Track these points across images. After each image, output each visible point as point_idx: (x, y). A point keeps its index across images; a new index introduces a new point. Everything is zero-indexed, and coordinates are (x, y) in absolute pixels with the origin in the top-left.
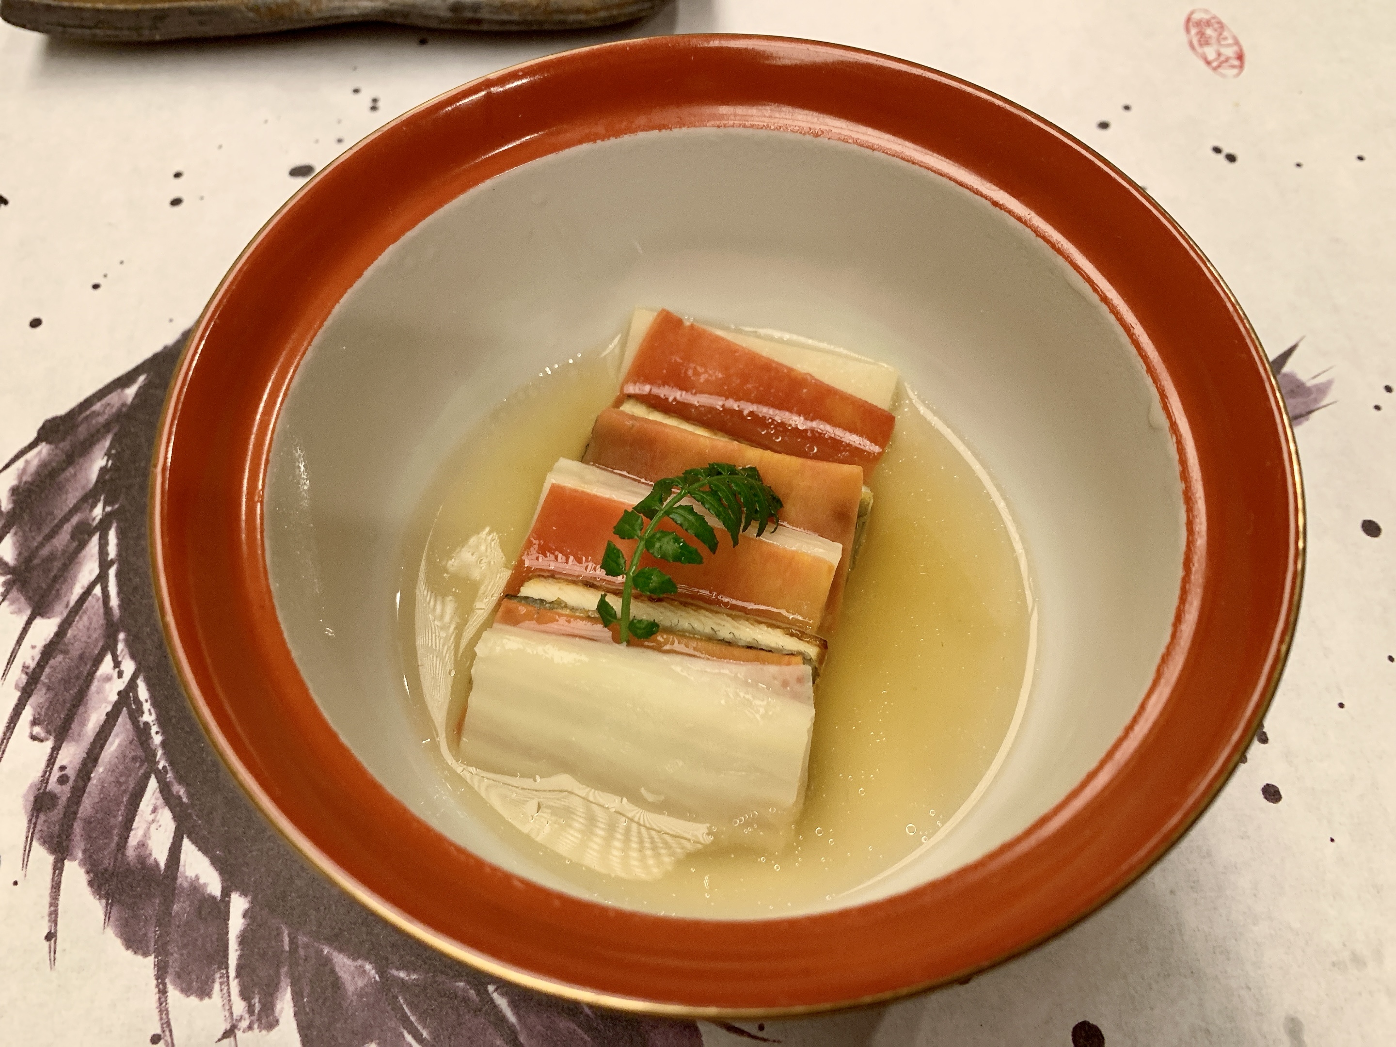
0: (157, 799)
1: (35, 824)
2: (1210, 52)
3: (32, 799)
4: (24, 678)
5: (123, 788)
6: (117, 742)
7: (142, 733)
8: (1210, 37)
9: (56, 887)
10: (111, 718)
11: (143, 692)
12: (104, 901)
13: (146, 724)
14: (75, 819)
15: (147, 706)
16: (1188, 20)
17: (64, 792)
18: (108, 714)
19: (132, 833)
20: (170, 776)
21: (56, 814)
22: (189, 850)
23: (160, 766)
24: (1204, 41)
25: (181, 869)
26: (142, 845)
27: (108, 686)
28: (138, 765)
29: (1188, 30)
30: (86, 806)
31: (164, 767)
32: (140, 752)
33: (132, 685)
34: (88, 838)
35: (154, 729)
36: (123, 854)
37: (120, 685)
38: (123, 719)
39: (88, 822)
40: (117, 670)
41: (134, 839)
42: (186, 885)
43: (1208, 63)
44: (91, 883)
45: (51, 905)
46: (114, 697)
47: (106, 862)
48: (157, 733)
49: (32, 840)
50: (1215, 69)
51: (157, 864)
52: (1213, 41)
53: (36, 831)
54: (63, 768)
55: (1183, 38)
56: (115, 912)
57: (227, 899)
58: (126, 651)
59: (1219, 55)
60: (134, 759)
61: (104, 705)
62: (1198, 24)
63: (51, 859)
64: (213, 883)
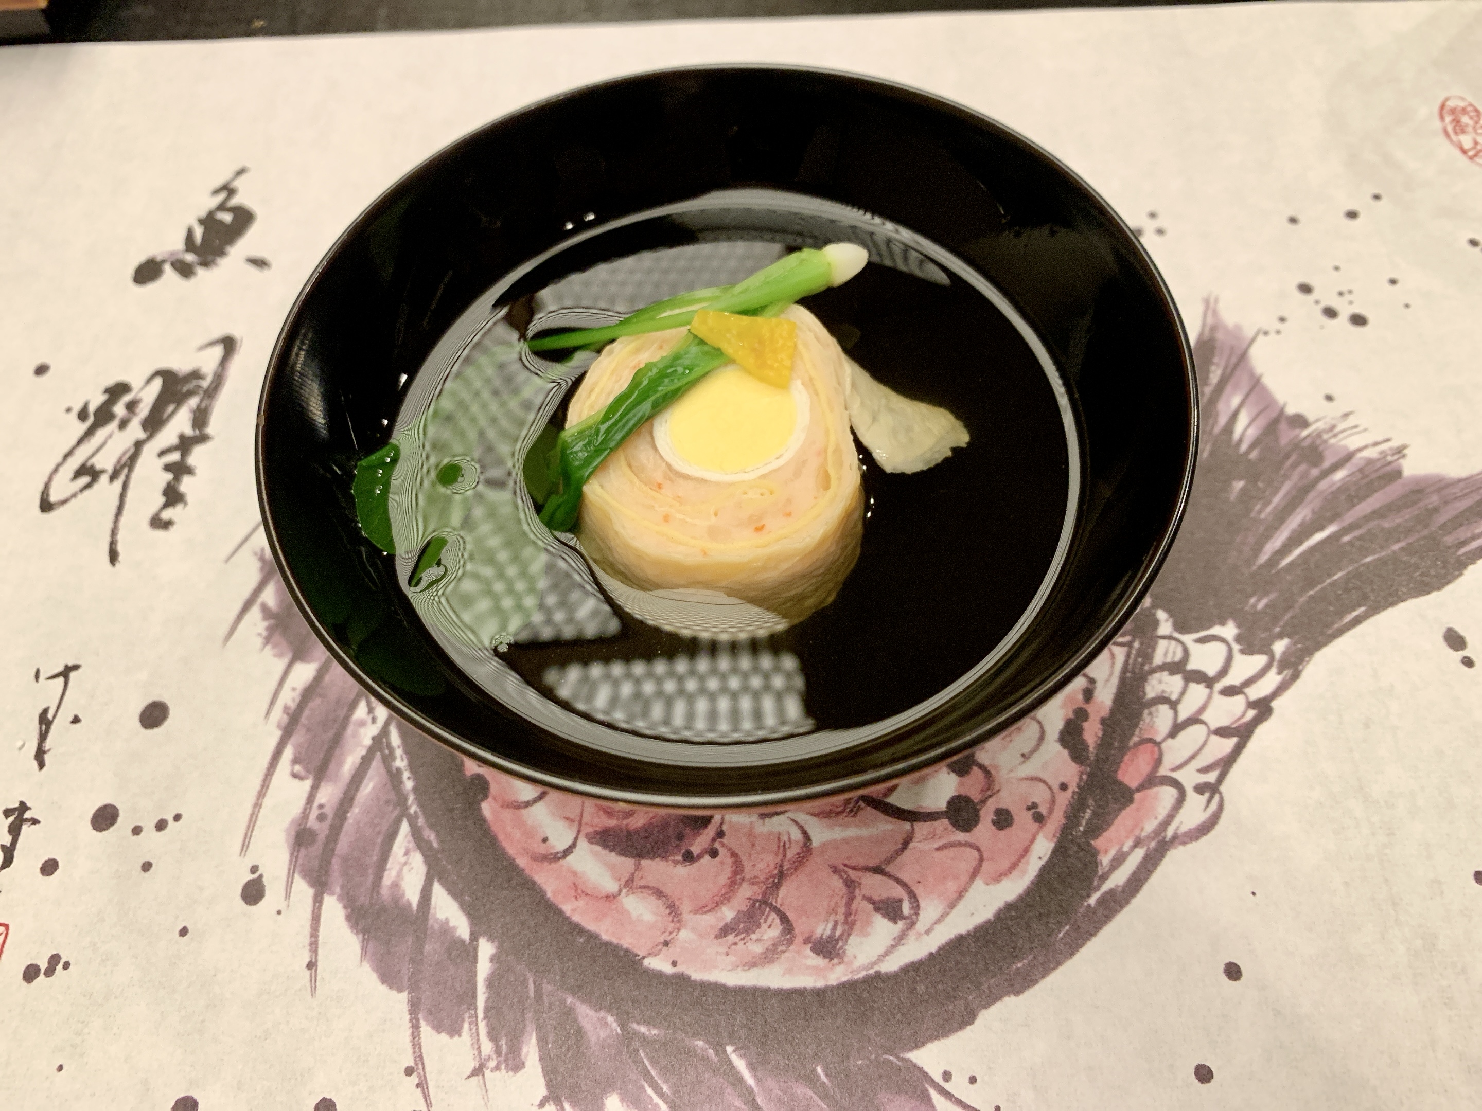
0: (409, 842)
1: (297, 857)
2: (1466, 141)
3: (293, 833)
4: (285, 719)
5: (378, 829)
6: (371, 785)
7: (395, 777)
8: (1467, 125)
9: (316, 918)
10: (366, 761)
11: (395, 738)
12: (361, 936)
13: (399, 770)
14: (333, 856)
15: (399, 752)
16: (1443, 107)
17: (322, 830)
18: (363, 758)
19: (386, 873)
20: (421, 821)
21: (317, 849)
22: (439, 893)
23: (412, 811)
24: (1460, 128)
25: (432, 911)
26: (396, 885)
27: (362, 731)
28: (391, 808)
29: (1442, 118)
30: (343, 844)
31: (415, 812)
32: (393, 796)
33: (385, 731)
34: (345, 874)
35: (406, 774)
36: (378, 893)
37: (373, 730)
38: (377, 763)
39: (345, 860)
40: (371, 715)
41: (389, 877)
42: (436, 926)
43: (1464, 152)
44: (348, 918)
45: (312, 936)
46: (368, 742)
47: (362, 898)
48: (409, 778)
49: (294, 872)
50: (1471, 158)
51: (409, 904)
52: (1470, 129)
53: (298, 864)
54: (321, 806)
55: (1437, 124)
56: (371, 946)
57: (475, 943)
59: (1476, 143)
60: (387, 802)
61: (359, 749)
62: (1453, 111)
63: (310, 892)
64: (462, 927)
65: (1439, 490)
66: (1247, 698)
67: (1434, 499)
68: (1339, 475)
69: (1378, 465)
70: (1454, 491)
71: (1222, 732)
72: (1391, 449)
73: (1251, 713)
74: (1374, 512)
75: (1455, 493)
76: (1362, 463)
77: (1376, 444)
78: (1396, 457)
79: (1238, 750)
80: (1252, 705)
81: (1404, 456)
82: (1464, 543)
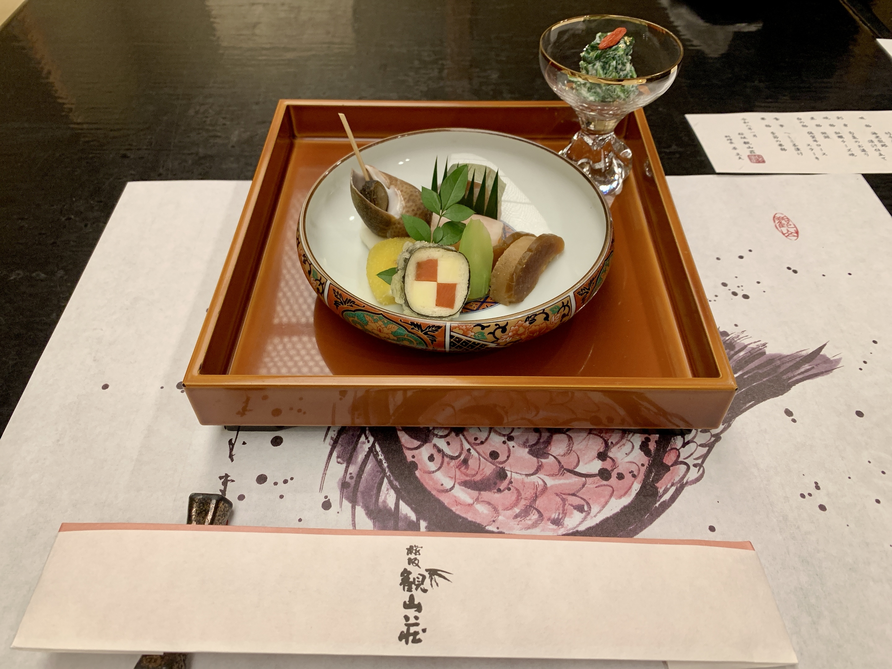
0: (388, 486)
1: (343, 492)
2: (784, 230)
3: (340, 484)
4: (332, 442)
5: (374, 482)
6: (370, 465)
7: (380, 462)
8: (784, 224)
9: (353, 514)
10: (367, 457)
11: (378, 448)
12: (372, 521)
13: (380, 459)
14: (358, 491)
15: (380, 453)
16: (774, 217)
17: (352, 482)
18: (365, 455)
19: (380, 497)
20: (392, 478)
21: (351, 489)
22: (402, 504)
23: (388, 474)
24: (782, 225)
25: (400, 511)
26: (384, 502)
27: (364, 446)
28: (379, 473)
29: (774, 221)
30: (362, 487)
31: (389, 475)
32: (379, 469)
33: (373, 445)
34: (363, 498)
35: (384, 461)
36: (378, 505)
37: (369, 445)
38: (371, 457)
39: (363, 493)
40: (367, 440)
41: (381, 499)
42: (402, 516)
43: (784, 234)
44: (367, 514)
45: (352, 521)
46: (367, 450)
47: (371, 507)
48: (385, 463)
49: (342, 498)
50: (786, 237)
51: (391, 508)
52: (785, 225)
53: (344, 495)
54: (351, 474)
55: (773, 224)
56: (377, 524)
57: (419, 522)
58: (370, 434)
59: (788, 231)
60: (377, 471)
61: (364, 452)
62: (779, 218)
63: (350, 505)
64: (413, 516)
65: (780, 359)
66: (711, 434)
67: (778, 362)
68: (742, 354)
69: (756, 350)
70: (786, 359)
71: (702, 445)
72: (761, 344)
73: (713, 439)
74: (756, 367)
75: (785, 361)
76: (751, 349)
77: (755, 342)
78: (763, 347)
79: (709, 452)
80: (712, 436)
81: (766, 347)
82: (790, 378)
